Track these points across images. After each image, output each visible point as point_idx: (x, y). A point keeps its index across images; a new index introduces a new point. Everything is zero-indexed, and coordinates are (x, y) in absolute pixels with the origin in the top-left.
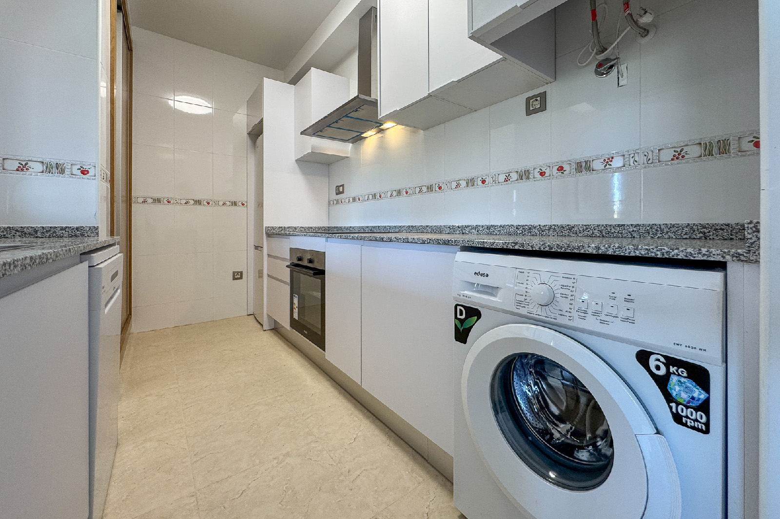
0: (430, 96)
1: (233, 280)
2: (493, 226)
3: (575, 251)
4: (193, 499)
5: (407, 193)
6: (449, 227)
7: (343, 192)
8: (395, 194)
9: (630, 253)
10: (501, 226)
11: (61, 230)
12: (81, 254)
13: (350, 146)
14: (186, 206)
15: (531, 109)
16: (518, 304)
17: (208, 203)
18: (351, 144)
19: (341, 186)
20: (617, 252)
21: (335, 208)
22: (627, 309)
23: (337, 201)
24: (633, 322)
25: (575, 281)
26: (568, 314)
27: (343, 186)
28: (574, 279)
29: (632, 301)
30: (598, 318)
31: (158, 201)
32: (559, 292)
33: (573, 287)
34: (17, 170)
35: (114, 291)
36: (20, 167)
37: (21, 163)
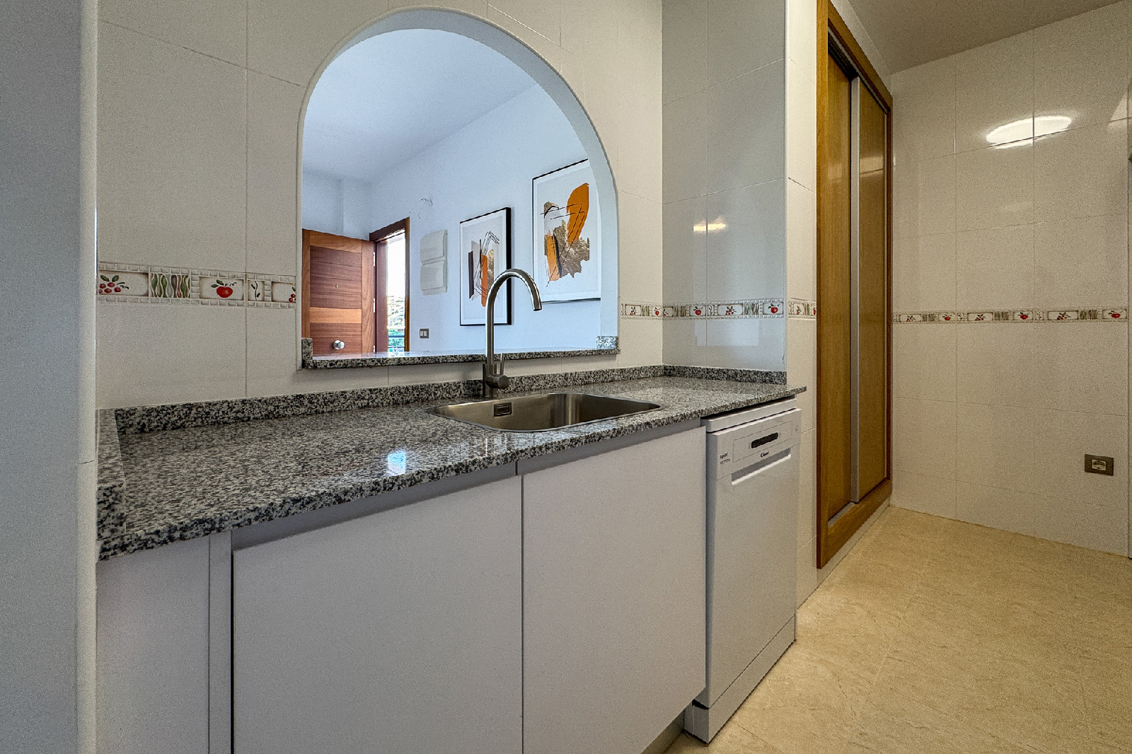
1: (1089, 472)
11: (754, 374)
12: (702, 418)
14: (976, 324)
31: (929, 318)
34: (726, 314)
35: (765, 458)
36: (727, 311)
37: (728, 308)
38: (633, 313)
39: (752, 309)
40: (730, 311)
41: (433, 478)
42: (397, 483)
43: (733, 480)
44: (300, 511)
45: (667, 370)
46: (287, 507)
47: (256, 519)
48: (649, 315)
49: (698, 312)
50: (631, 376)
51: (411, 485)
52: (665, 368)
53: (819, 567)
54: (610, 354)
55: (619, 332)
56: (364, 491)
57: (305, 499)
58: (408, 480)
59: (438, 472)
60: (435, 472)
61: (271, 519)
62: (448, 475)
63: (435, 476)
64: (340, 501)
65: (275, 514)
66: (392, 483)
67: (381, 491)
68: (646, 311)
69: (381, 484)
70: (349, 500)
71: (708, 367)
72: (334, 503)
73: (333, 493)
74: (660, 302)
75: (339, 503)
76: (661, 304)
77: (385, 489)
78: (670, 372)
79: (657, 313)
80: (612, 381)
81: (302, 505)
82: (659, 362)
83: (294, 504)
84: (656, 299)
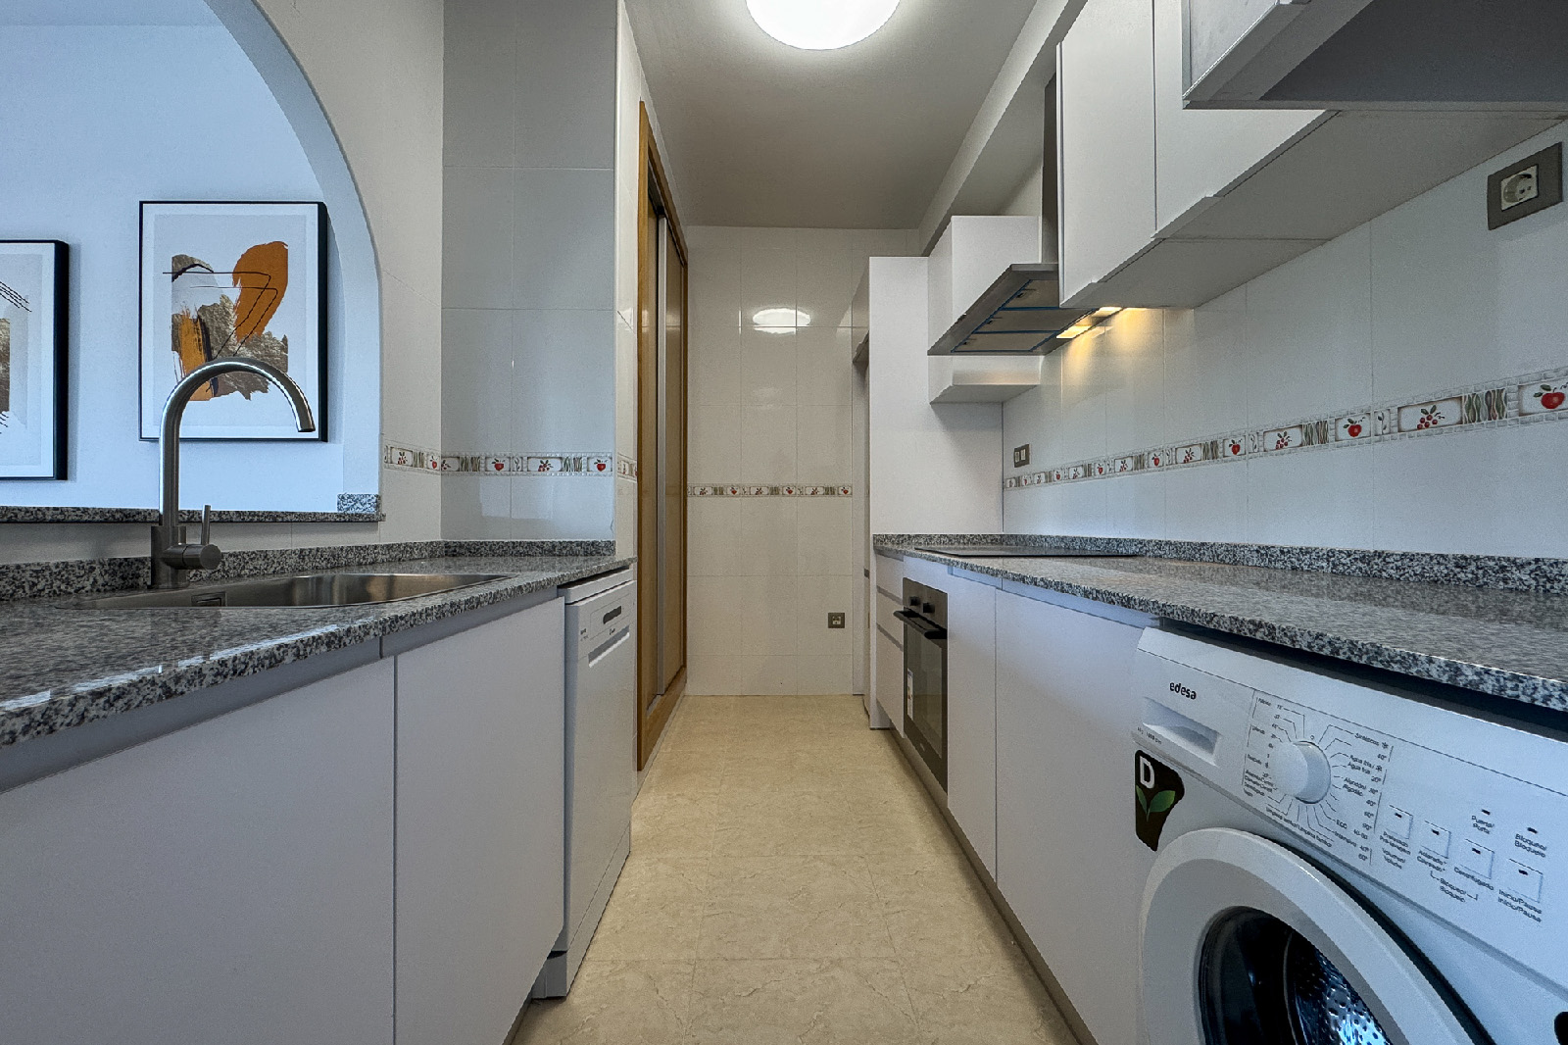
0: (1160, 240)
1: (830, 627)
2: (1378, 554)
3: (1396, 668)
4: (690, 969)
5: (1156, 462)
6: (1258, 551)
7: (1026, 462)
8: (1130, 463)
9: (1547, 698)
10: (1404, 555)
11: (578, 545)
12: (559, 587)
13: (1040, 360)
14: (757, 498)
15: (1505, 205)
16: (1251, 784)
17: (790, 492)
18: (1042, 358)
19: (1022, 448)
20: (1509, 692)
21: (1014, 494)
22: (1521, 872)
23: (1018, 480)
24: (1537, 915)
25: (1386, 752)
26: (1360, 841)
27: (1026, 447)
28: (1385, 746)
29: (1539, 851)
30: (1436, 873)
31: (718, 491)
32: (1341, 773)
33: (1379, 768)
34: (539, 471)
35: (613, 635)
36: (541, 467)
37: (542, 462)
38: (402, 462)
39: (572, 465)
40: (545, 465)
41: (298, 655)
42: (251, 664)
43: (590, 661)
44: (103, 713)
45: (450, 547)
46: (81, 705)
47: (26, 730)
48: (422, 466)
49: (499, 467)
50: (402, 554)
51: (271, 666)
52: (447, 545)
53: (639, 769)
54: (370, 521)
55: (380, 489)
56: (205, 675)
57: (114, 691)
58: (266, 658)
59: (306, 645)
60: (301, 646)
61: (52, 730)
62: (318, 651)
63: (301, 653)
64: (169, 694)
65: (60, 720)
66: (244, 663)
67: (229, 677)
68: (419, 459)
69: (230, 664)
70: (182, 693)
71: (514, 540)
72: (160, 698)
73: (157, 681)
74: (439, 450)
75: (167, 698)
76: (440, 453)
77: (235, 672)
78: (455, 551)
79: (435, 465)
80: (373, 563)
81: (107, 701)
82: (436, 535)
83: (93, 701)
84: (433, 444)
